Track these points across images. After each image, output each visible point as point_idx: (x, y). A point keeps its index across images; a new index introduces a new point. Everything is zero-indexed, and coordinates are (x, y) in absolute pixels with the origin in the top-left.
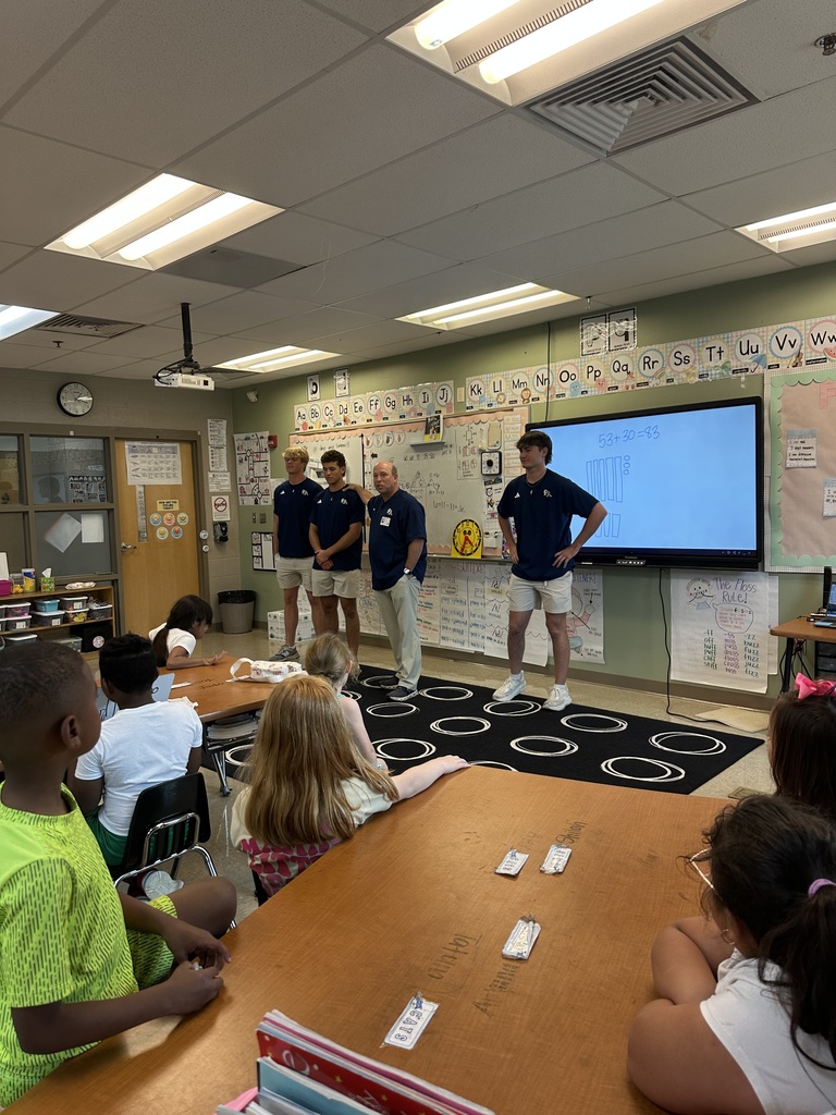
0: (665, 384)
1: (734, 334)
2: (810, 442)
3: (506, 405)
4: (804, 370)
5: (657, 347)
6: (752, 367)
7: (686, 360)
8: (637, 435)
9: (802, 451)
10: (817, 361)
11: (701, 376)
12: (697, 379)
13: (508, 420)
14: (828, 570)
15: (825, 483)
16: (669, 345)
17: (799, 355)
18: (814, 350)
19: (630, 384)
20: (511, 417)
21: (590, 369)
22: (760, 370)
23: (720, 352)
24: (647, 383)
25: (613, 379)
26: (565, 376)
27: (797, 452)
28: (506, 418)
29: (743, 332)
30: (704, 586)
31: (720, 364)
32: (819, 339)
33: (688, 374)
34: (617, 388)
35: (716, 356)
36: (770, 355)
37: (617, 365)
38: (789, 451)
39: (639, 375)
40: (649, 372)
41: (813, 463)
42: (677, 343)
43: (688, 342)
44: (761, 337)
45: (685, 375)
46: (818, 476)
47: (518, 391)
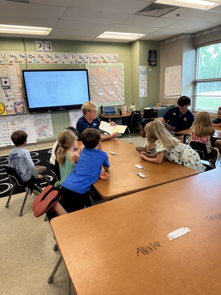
0: (62, 63)
1: (77, 53)
2: (95, 80)
3: (8, 63)
4: (92, 64)
5: (59, 53)
6: (82, 62)
7: (67, 58)
8: (59, 76)
9: (94, 82)
10: (94, 63)
11: (71, 62)
12: (70, 63)
13: (11, 68)
14: (102, 106)
15: (98, 89)
16: (62, 53)
17: (91, 61)
18: (94, 60)
19: (52, 62)
20: (12, 67)
21: (39, 56)
22: (84, 63)
23: (75, 57)
24: (57, 62)
25: (47, 60)
26: (31, 56)
27: (93, 82)
28: (9, 67)
29: (79, 53)
30: (77, 113)
31: (75, 60)
32: (94, 58)
33: (67, 61)
34: (49, 62)
35: (74, 58)
36: (85, 60)
37: (48, 56)
38: (91, 82)
39: (55, 60)
40: (57, 59)
41: (96, 85)
42: (64, 53)
43: (67, 53)
44: (83, 55)
45: (67, 62)
46: (97, 87)
47: (13, 59)
